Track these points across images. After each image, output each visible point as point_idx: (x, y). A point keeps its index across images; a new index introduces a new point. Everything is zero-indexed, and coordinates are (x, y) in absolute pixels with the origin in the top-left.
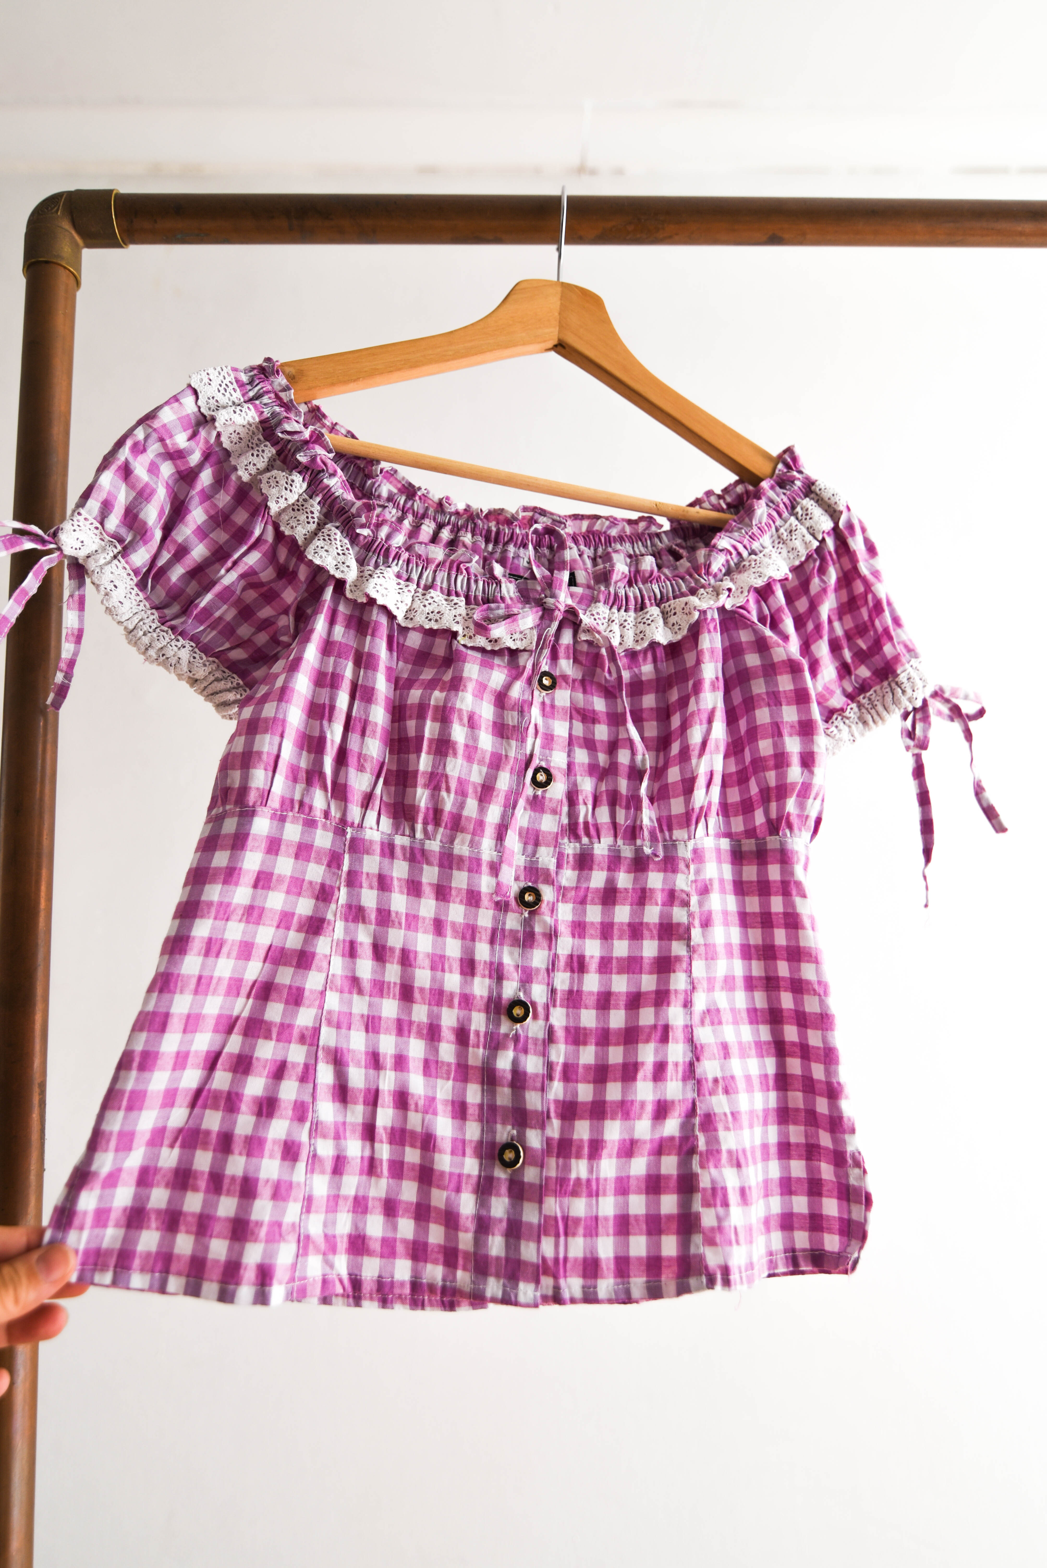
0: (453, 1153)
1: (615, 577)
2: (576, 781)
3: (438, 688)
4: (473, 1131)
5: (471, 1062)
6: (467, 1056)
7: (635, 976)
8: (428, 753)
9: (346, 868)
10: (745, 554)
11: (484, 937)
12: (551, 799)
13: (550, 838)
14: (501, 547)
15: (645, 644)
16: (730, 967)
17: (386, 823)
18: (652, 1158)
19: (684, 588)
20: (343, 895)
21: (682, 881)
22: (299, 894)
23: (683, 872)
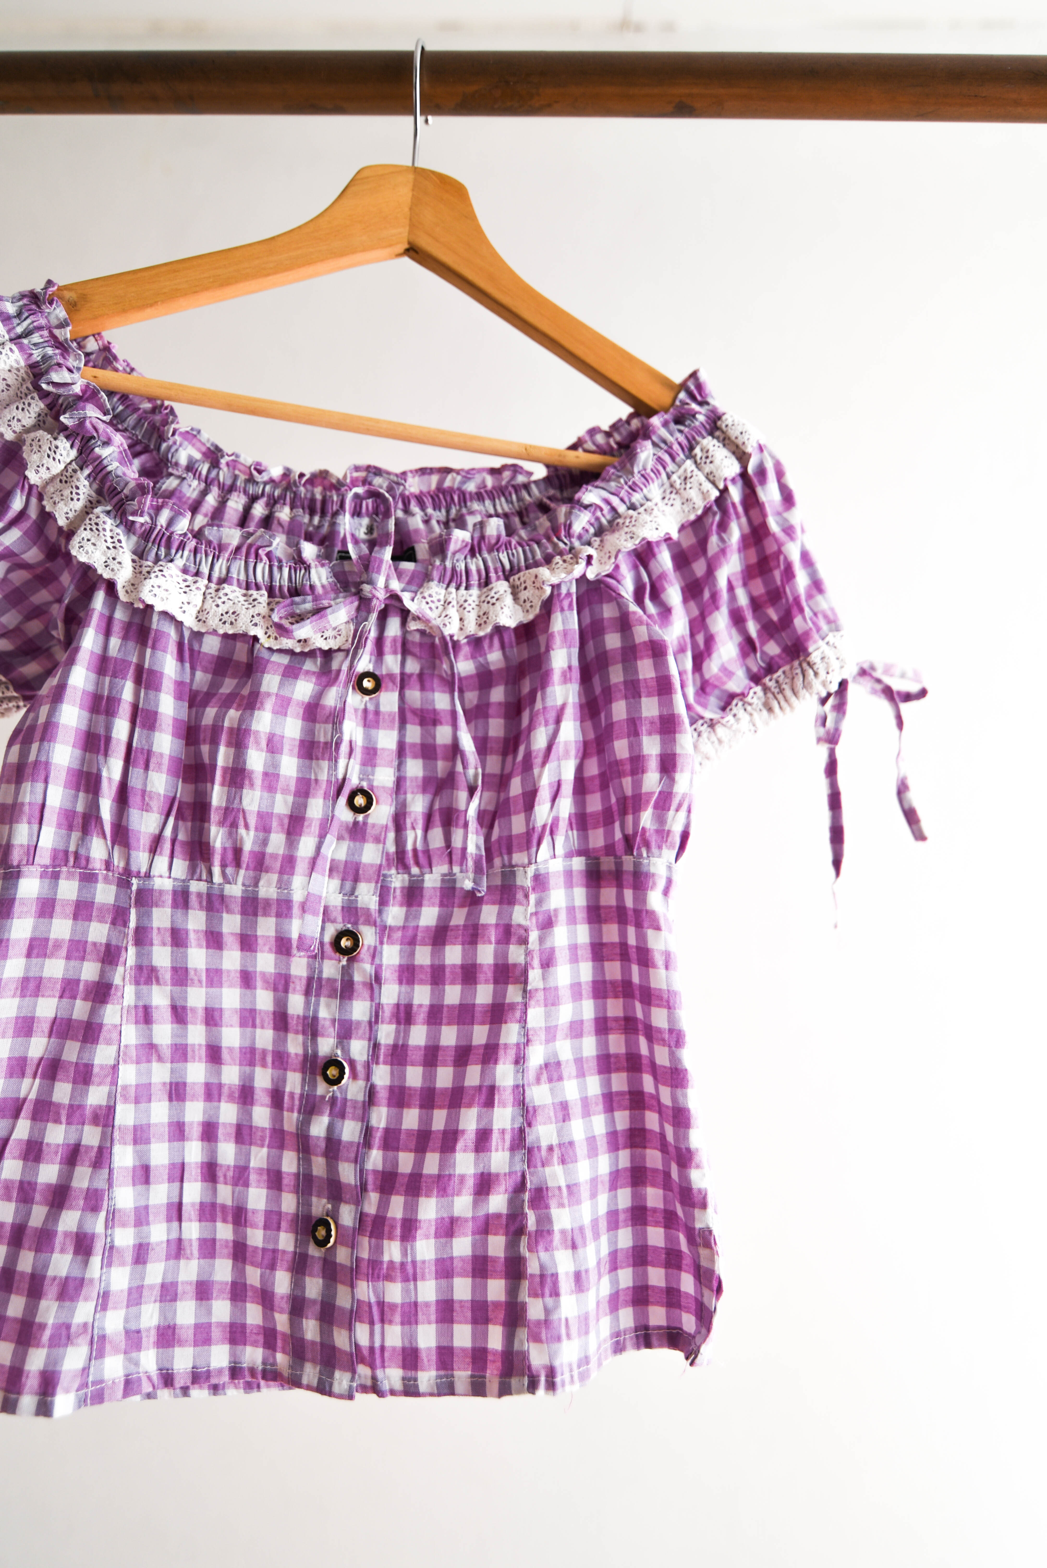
0: (266, 1227)
1: (452, 547)
2: (405, 800)
3: (235, 705)
4: (289, 1203)
5: (286, 1127)
6: (282, 1121)
7: (466, 1027)
8: (223, 784)
9: (132, 924)
10: (621, 509)
11: (298, 988)
12: (374, 825)
13: (372, 872)
15: (489, 629)
16: (578, 1011)
17: (180, 867)
18: (477, 1237)
19: (539, 555)
20: (131, 955)
21: (520, 915)
22: (83, 959)
23: (521, 904)
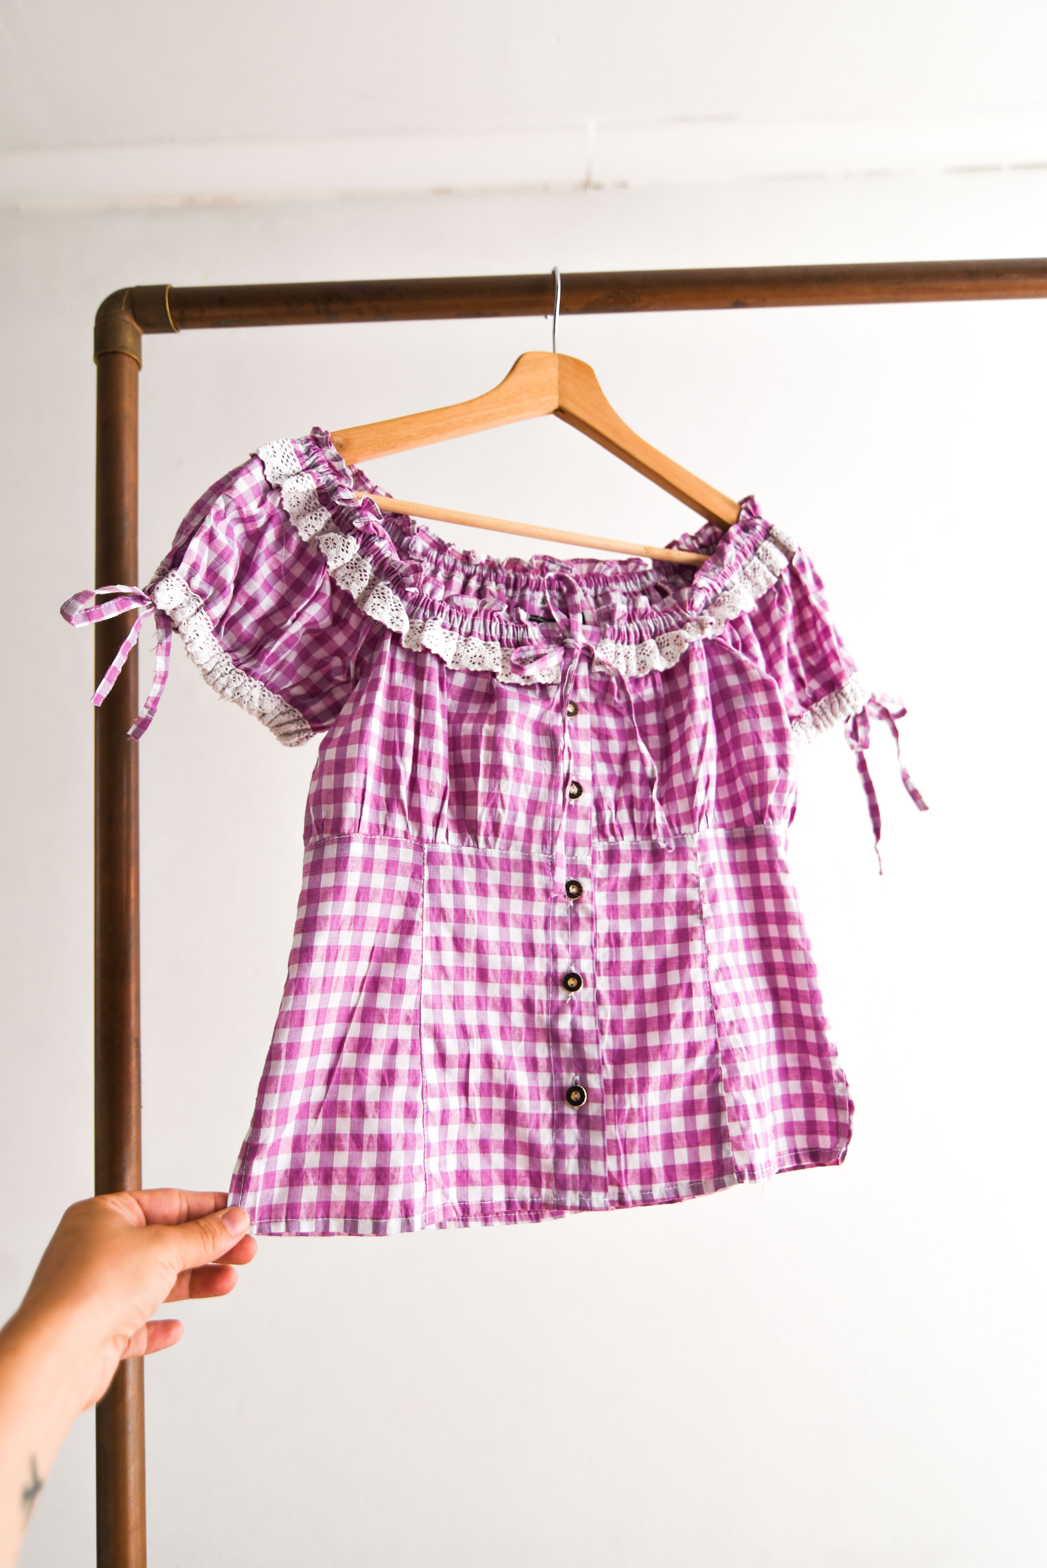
0: (531, 1098)
1: (617, 615)
2: (599, 790)
3: (487, 721)
4: (544, 1079)
5: (537, 1025)
6: (534, 1022)
7: (661, 946)
8: (485, 777)
9: (426, 877)
10: (719, 590)
11: (539, 925)
12: (582, 808)
13: (585, 839)
14: (519, 591)
15: (647, 672)
16: (734, 933)
17: (453, 836)
18: (687, 1087)
19: (673, 623)
20: (426, 900)
21: (692, 867)
22: (391, 903)
23: (692, 860)
